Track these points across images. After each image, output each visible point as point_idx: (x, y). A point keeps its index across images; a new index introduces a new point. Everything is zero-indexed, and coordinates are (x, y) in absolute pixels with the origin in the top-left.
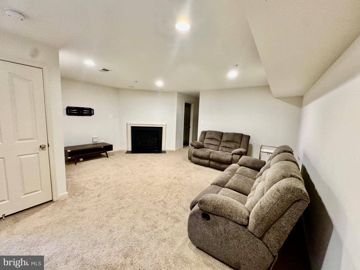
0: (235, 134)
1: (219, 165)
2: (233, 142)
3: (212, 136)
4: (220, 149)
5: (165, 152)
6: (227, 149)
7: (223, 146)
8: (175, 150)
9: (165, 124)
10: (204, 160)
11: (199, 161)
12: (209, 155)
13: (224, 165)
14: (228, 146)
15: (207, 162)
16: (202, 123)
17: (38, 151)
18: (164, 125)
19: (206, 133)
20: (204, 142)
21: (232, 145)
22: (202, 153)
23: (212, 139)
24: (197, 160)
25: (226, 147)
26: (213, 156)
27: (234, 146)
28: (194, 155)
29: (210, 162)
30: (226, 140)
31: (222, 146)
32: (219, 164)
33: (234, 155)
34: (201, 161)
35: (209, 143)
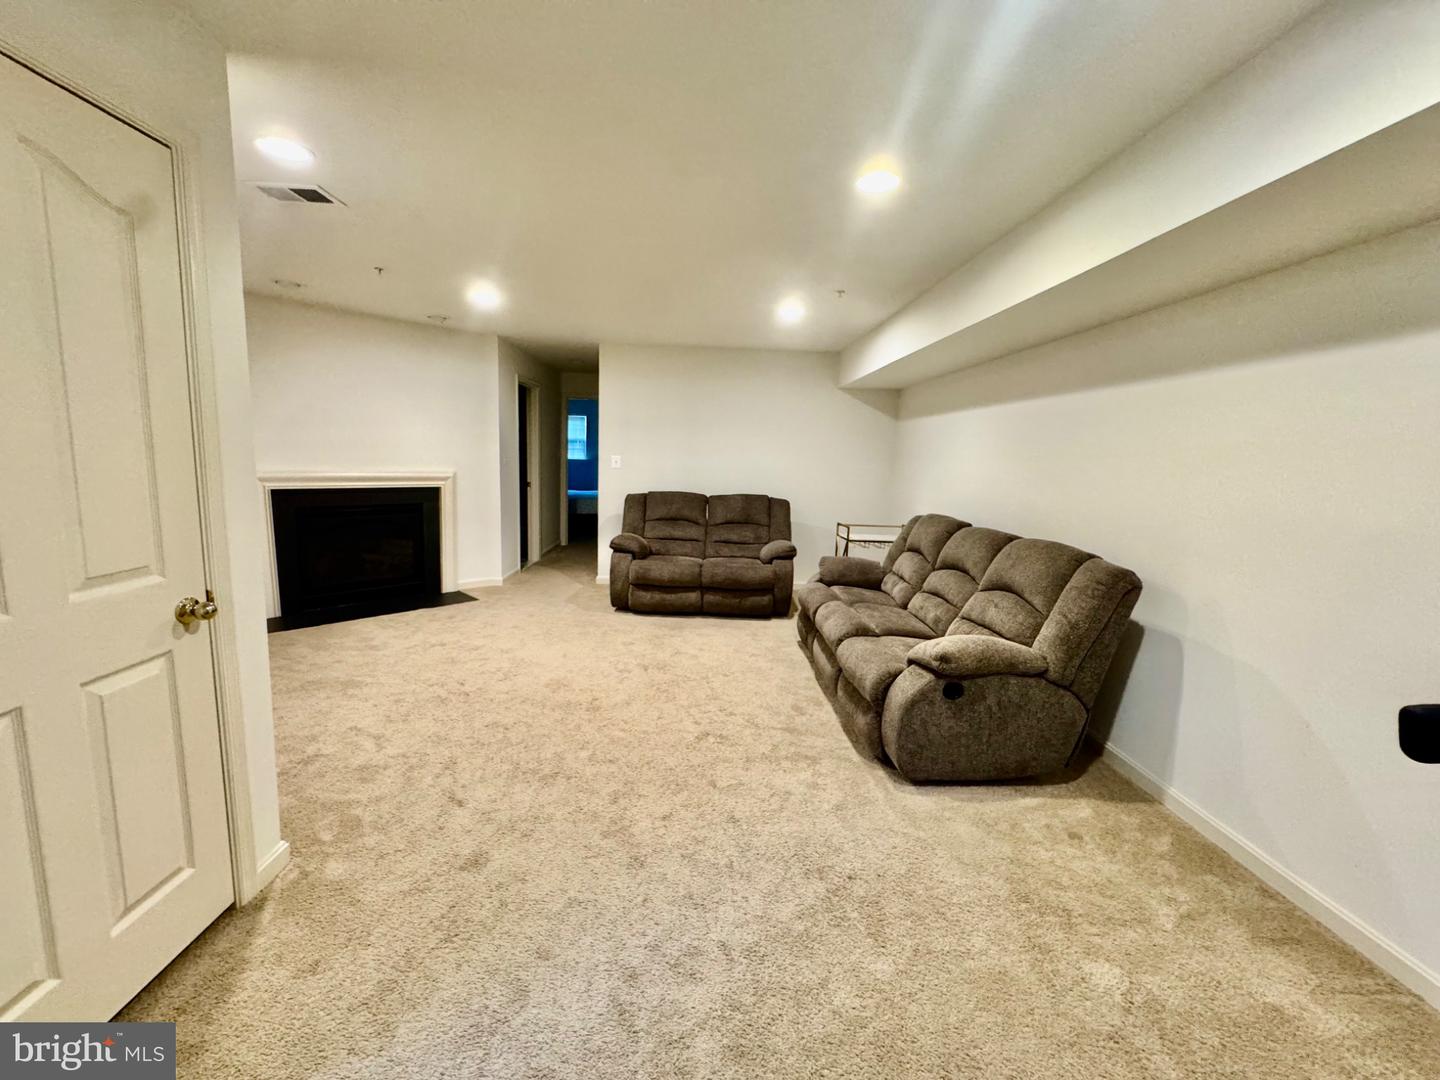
0: (748, 499)
1: (737, 600)
2: (746, 523)
3: (673, 511)
4: (710, 551)
5: (460, 597)
6: (735, 548)
7: (718, 539)
8: (501, 584)
9: (448, 475)
10: (679, 595)
11: (664, 600)
12: (700, 575)
13: (751, 596)
14: (734, 537)
15: (693, 597)
16: (614, 465)
17: (169, 643)
18: (445, 479)
19: (645, 502)
20: (648, 534)
21: (748, 534)
22: (674, 572)
23: (673, 520)
24: (652, 598)
25: (727, 542)
26: (712, 576)
27: (752, 536)
28: (641, 582)
29: (702, 599)
30: (723, 521)
31: (716, 542)
32: (735, 597)
33: (775, 562)
34: (671, 598)
35: (661, 535)
